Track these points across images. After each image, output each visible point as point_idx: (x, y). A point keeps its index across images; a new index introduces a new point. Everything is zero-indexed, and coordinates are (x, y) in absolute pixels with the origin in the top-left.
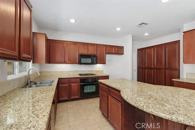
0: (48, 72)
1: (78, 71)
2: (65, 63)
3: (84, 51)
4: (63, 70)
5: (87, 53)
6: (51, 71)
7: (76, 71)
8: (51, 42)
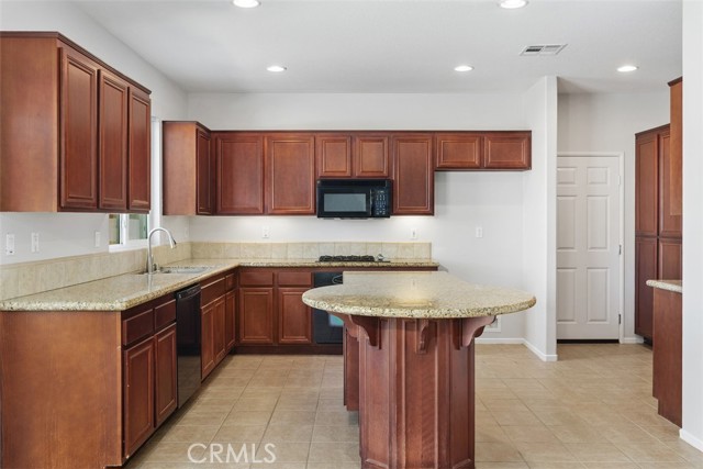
0: (213, 244)
1: (319, 243)
2: (264, 212)
3: (338, 167)
4: (266, 241)
5: (348, 174)
6: (222, 241)
7: (311, 245)
8: (220, 141)
